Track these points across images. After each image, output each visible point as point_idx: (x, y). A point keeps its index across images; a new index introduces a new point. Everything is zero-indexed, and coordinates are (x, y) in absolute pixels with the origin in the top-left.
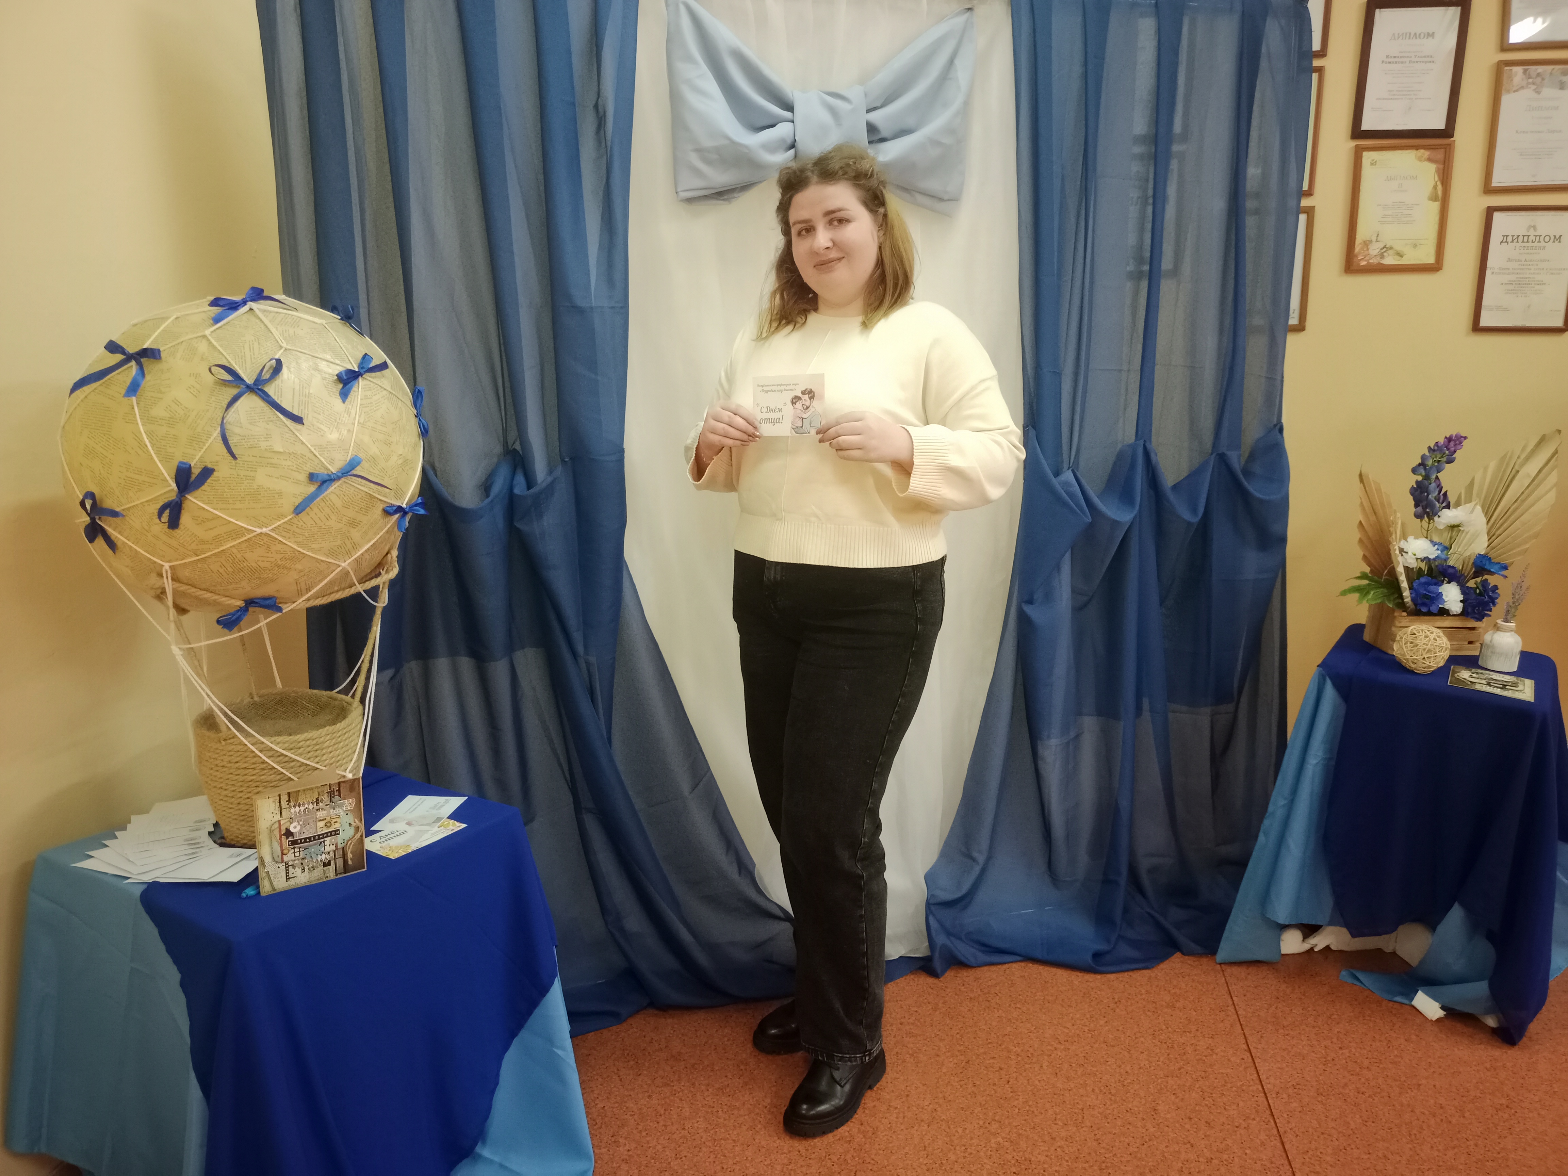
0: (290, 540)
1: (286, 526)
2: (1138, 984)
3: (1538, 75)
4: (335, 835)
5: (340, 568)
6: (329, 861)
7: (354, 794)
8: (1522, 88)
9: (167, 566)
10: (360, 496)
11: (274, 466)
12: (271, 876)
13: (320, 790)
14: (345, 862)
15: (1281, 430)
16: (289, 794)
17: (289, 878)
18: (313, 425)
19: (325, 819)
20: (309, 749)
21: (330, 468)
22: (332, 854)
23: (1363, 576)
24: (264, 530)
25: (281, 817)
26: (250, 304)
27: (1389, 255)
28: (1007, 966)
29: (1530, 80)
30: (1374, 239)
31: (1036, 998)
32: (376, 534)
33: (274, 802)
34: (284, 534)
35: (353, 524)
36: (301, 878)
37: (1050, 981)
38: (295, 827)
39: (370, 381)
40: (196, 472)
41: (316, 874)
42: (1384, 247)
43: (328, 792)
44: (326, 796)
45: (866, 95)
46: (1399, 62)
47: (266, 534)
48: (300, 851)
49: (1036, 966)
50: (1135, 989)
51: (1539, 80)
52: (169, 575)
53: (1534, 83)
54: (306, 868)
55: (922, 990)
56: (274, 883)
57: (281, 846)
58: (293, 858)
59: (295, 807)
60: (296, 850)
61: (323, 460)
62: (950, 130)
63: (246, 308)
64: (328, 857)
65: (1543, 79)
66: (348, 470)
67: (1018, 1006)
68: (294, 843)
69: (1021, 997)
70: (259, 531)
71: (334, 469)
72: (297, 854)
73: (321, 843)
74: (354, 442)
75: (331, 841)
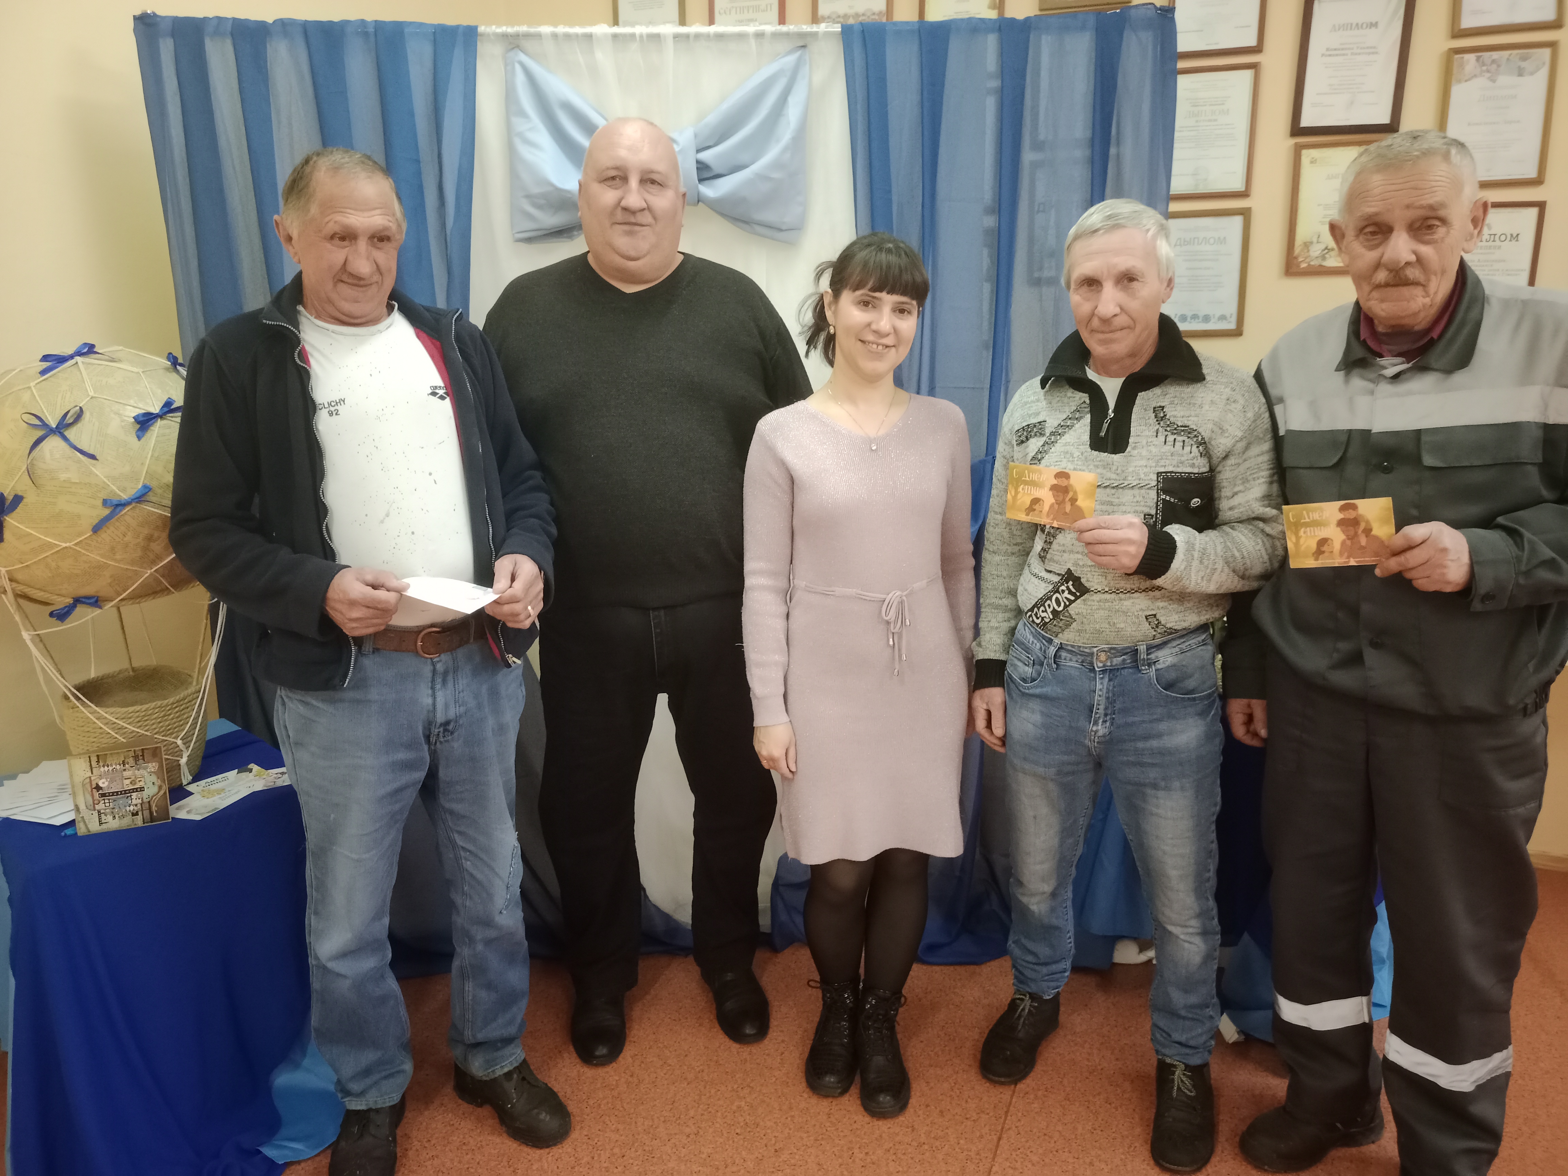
0: (92, 552)
1: (87, 541)
3: (1493, 61)
4: (141, 791)
5: (147, 574)
6: (137, 812)
7: (156, 759)
8: (1475, 76)
9: (4, 570)
11: (73, 494)
12: (86, 821)
14: (151, 813)
16: (98, 756)
17: (102, 823)
18: (107, 460)
19: (131, 778)
20: (139, 719)
21: (122, 495)
22: (139, 806)
24: (68, 545)
25: (92, 773)
26: (78, 359)
27: (1331, 257)
29: (1484, 68)
30: (1315, 240)
33: (85, 761)
34: (87, 547)
35: (151, 539)
36: (113, 824)
38: (103, 783)
39: (170, 420)
41: (126, 822)
42: (1326, 248)
43: (133, 757)
44: (131, 759)
45: (695, 136)
46: (1340, 55)
47: (70, 548)
48: (109, 802)
51: (1494, 66)
52: (7, 578)
53: (1488, 71)
54: (117, 816)
56: (89, 826)
59: (104, 766)
60: (106, 801)
61: (115, 488)
63: (71, 362)
65: (1499, 66)
66: (138, 498)
68: (103, 795)
70: (64, 545)
71: (125, 496)
72: (107, 805)
73: (128, 797)
74: (147, 472)
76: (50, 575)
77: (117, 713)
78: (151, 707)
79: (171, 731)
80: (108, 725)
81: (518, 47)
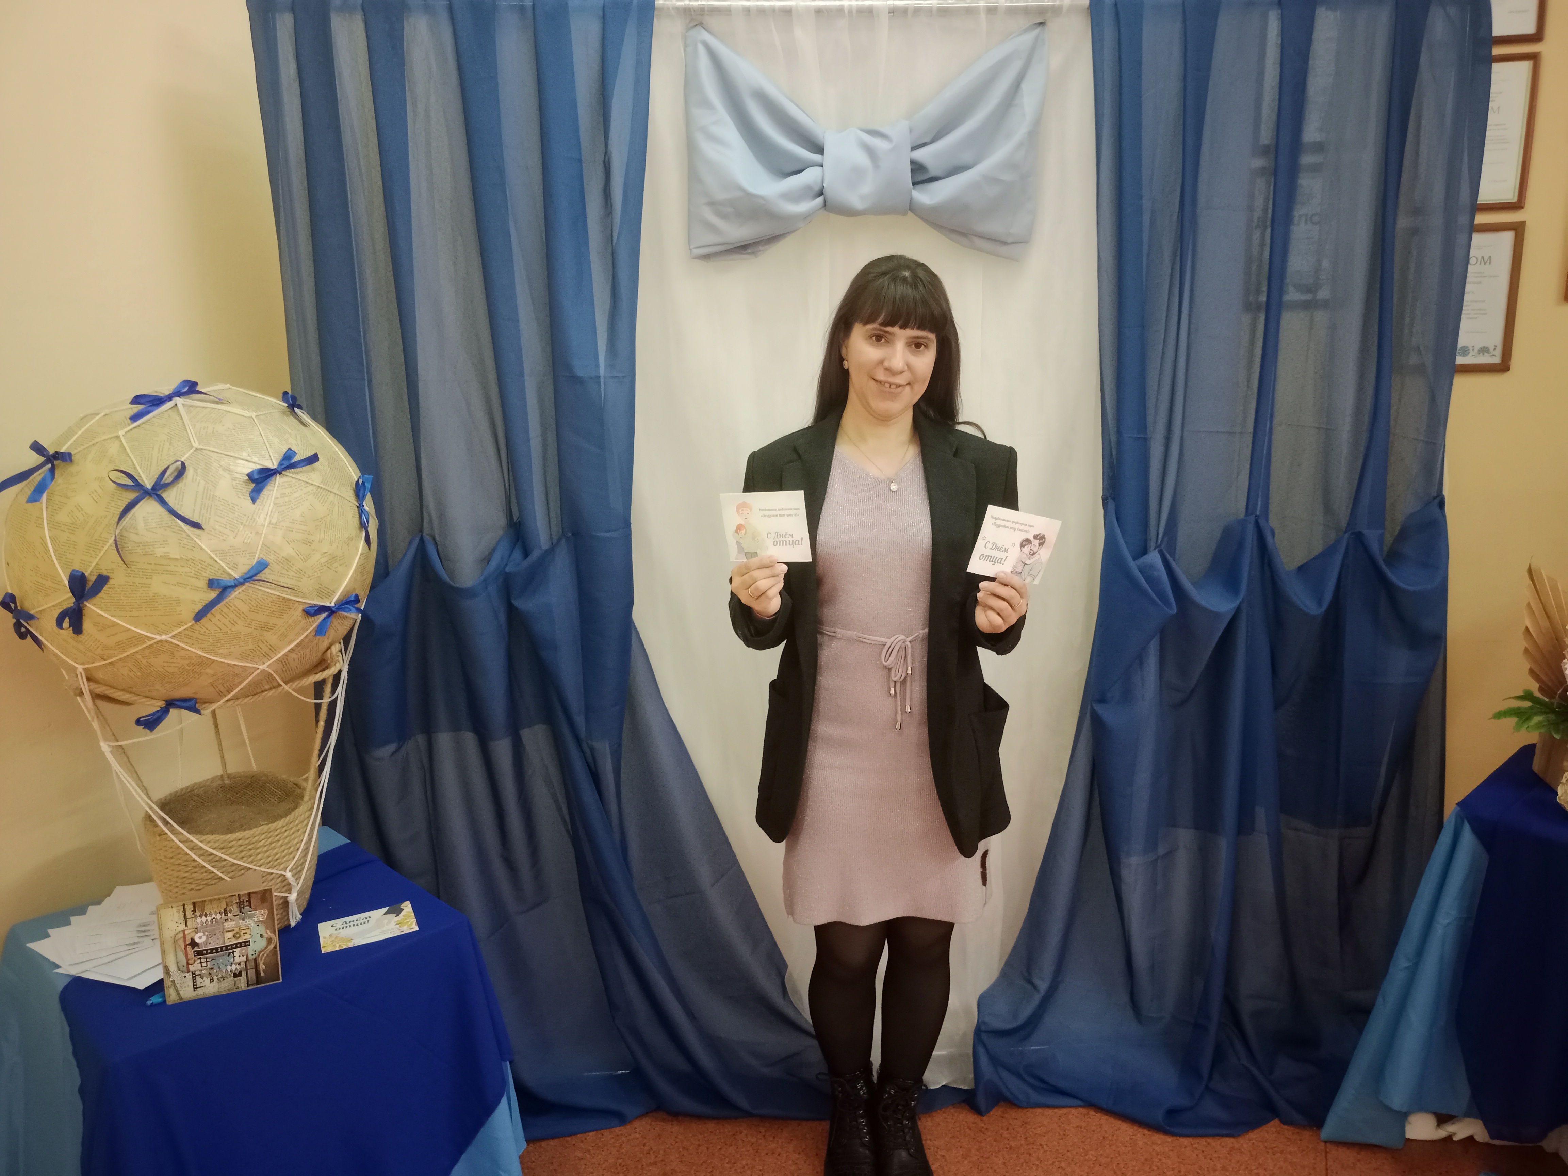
0: (193, 646)
1: (187, 632)
2: (1215, 1155)
4: (245, 946)
5: (259, 671)
7: (265, 905)
9: (80, 668)
10: (270, 600)
11: (172, 573)
12: (177, 985)
13: (228, 900)
14: (257, 973)
15: (1442, 504)
16: (194, 904)
17: (197, 988)
18: (215, 530)
19: (233, 930)
20: (241, 848)
21: (232, 573)
22: (243, 965)
23: (1527, 696)
24: (164, 637)
25: (186, 926)
26: (178, 400)
28: (1065, 1111)
31: (1087, 1157)
32: (299, 634)
33: (178, 911)
34: (186, 640)
35: (265, 627)
36: (210, 988)
37: (1110, 1138)
38: (200, 938)
39: (292, 477)
40: (92, 579)
41: (226, 985)
43: (237, 903)
44: (235, 906)
45: (911, 131)
47: (167, 641)
48: (207, 962)
49: (1099, 1115)
50: (1209, 1161)
52: (84, 677)
54: (215, 978)
55: (958, 1129)
56: (181, 992)
57: (186, 955)
58: (200, 968)
59: (201, 916)
60: (203, 960)
61: (224, 565)
62: (1009, 165)
63: (169, 404)
64: (239, 967)
66: (252, 576)
67: (1063, 1165)
68: (199, 953)
69: (1069, 1154)
70: (158, 638)
71: (236, 575)
72: (204, 964)
73: (229, 953)
74: (263, 544)
75: (241, 952)
76: (138, 674)
77: (215, 842)
78: (258, 833)
79: (279, 861)
80: (202, 857)
81: (701, 24)
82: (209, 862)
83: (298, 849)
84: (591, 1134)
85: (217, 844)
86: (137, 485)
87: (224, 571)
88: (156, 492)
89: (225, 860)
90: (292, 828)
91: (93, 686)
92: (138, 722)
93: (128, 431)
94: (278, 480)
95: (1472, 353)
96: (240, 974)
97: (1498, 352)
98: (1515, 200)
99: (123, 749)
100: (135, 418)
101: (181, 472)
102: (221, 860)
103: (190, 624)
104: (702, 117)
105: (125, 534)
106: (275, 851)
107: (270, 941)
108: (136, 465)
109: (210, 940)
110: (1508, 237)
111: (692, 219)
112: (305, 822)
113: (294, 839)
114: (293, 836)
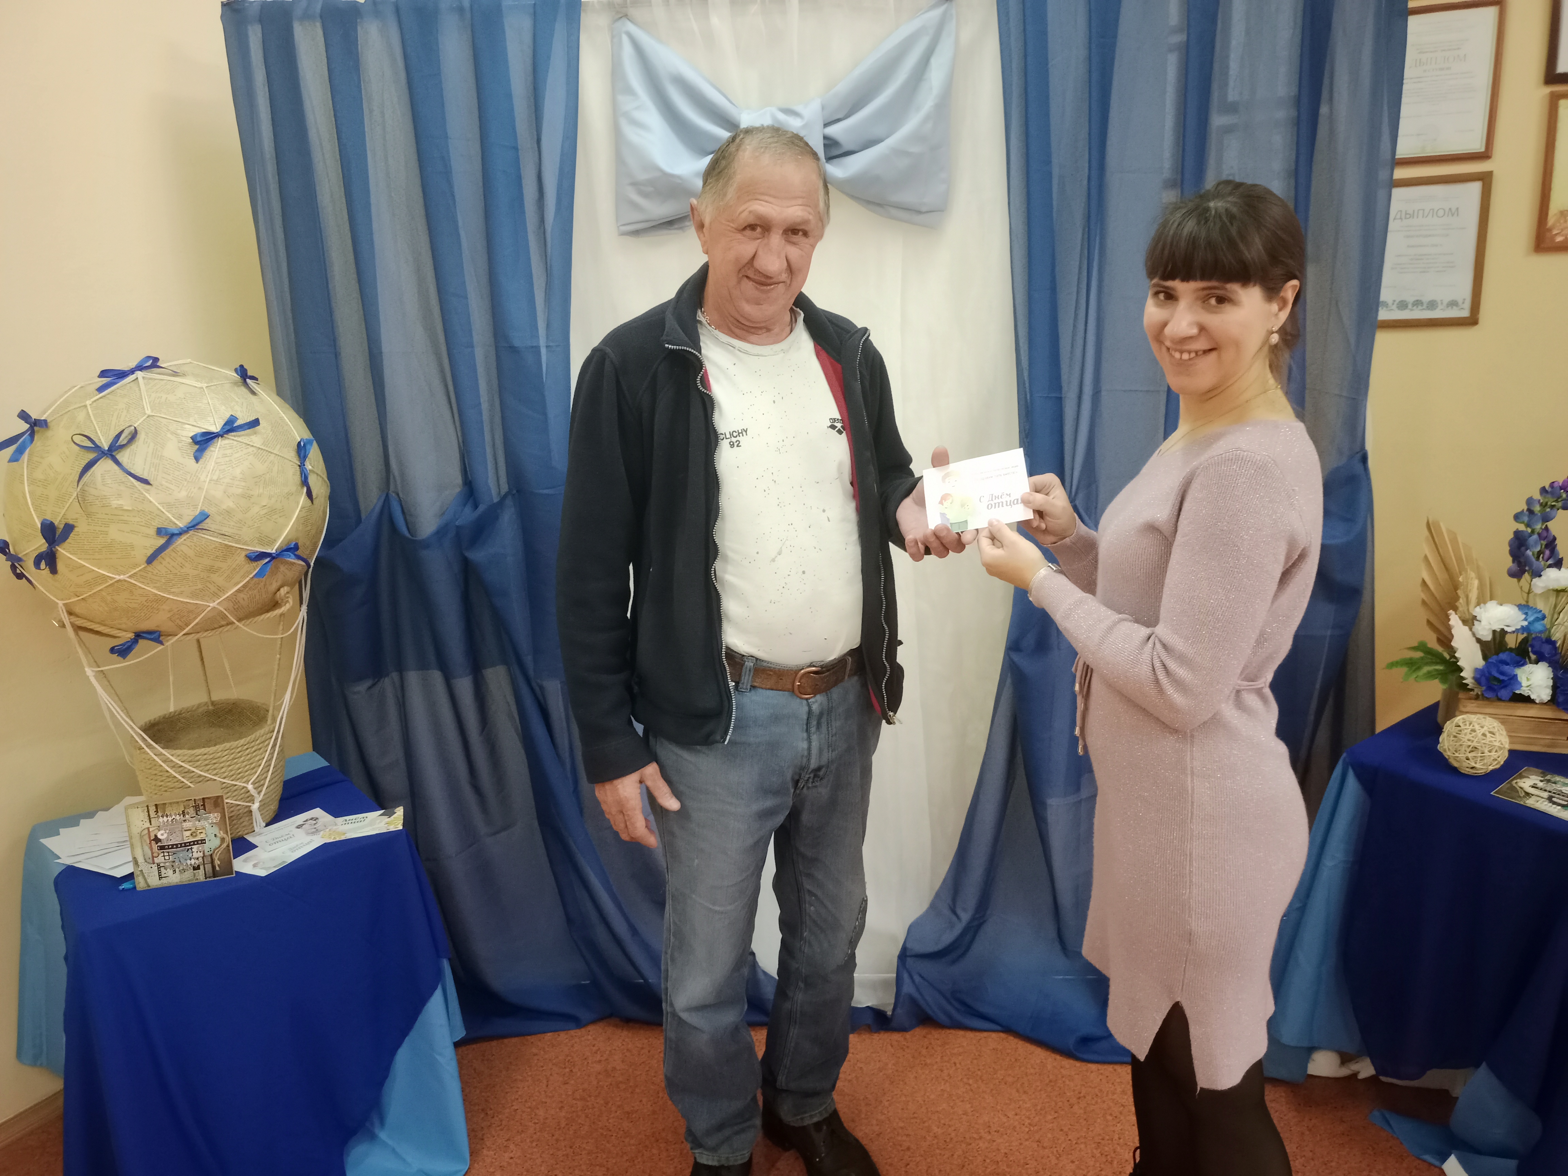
0: (148, 585)
1: (142, 573)
4: (202, 843)
6: (199, 866)
7: (218, 809)
9: (60, 603)
10: (214, 546)
11: (126, 522)
12: (145, 874)
13: (185, 804)
14: (213, 867)
15: (1364, 459)
16: (156, 805)
17: (162, 878)
18: (162, 485)
19: (191, 830)
20: (207, 762)
21: (177, 523)
22: (201, 860)
24: (122, 577)
25: (151, 825)
26: (139, 374)
28: (985, 1034)
31: (995, 1076)
32: (244, 577)
33: (143, 811)
34: (142, 580)
35: (211, 570)
36: (173, 878)
37: (1022, 1060)
38: (162, 835)
40: (61, 527)
41: (187, 876)
43: (193, 806)
44: (192, 809)
45: (823, 108)
47: (125, 581)
48: (169, 855)
49: (1016, 1040)
50: (1111, 1086)
52: (64, 611)
54: (177, 870)
56: (148, 880)
57: (151, 850)
58: (164, 860)
59: (162, 816)
60: (166, 854)
61: (170, 516)
63: (131, 377)
64: (197, 862)
66: (195, 525)
67: (971, 1081)
68: (162, 848)
69: (979, 1073)
70: (118, 577)
71: (181, 524)
72: (167, 858)
73: (188, 849)
74: (205, 497)
75: (198, 848)
76: (106, 609)
77: (184, 756)
78: (220, 749)
79: (241, 774)
80: (174, 769)
81: (626, 16)
82: (180, 773)
83: (260, 765)
84: (549, 1034)
85: (186, 758)
86: (97, 448)
87: (171, 521)
88: (112, 452)
89: (193, 772)
90: (253, 747)
91: (73, 619)
92: (112, 650)
93: (95, 401)
94: (220, 442)
95: (1440, 307)
96: (198, 868)
97: (1467, 305)
98: (1483, 150)
99: (104, 674)
100: (101, 389)
101: (134, 436)
102: (189, 772)
103: (143, 566)
104: (627, 104)
105: (86, 488)
106: (237, 766)
107: (223, 840)
108: (98, 429)
109: (171, 837)
110: (1476, 187)
111: (620, 200)
112: (267, 742)
113: (256, 756)
114: (254, 754)
